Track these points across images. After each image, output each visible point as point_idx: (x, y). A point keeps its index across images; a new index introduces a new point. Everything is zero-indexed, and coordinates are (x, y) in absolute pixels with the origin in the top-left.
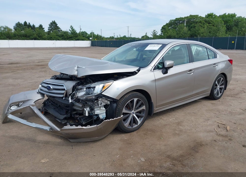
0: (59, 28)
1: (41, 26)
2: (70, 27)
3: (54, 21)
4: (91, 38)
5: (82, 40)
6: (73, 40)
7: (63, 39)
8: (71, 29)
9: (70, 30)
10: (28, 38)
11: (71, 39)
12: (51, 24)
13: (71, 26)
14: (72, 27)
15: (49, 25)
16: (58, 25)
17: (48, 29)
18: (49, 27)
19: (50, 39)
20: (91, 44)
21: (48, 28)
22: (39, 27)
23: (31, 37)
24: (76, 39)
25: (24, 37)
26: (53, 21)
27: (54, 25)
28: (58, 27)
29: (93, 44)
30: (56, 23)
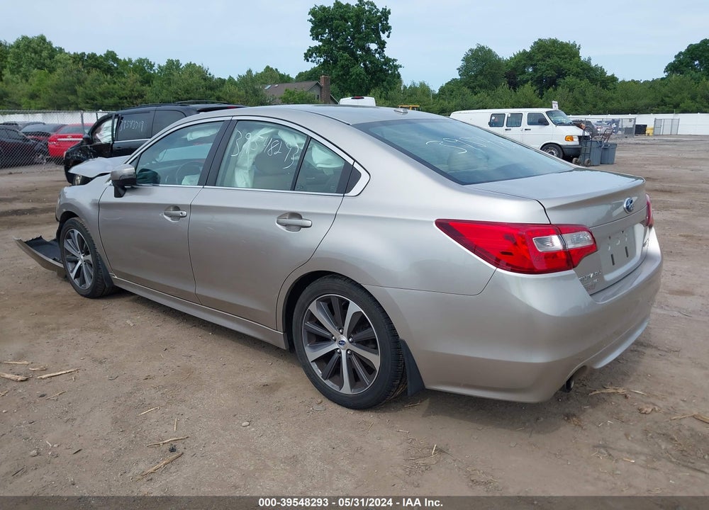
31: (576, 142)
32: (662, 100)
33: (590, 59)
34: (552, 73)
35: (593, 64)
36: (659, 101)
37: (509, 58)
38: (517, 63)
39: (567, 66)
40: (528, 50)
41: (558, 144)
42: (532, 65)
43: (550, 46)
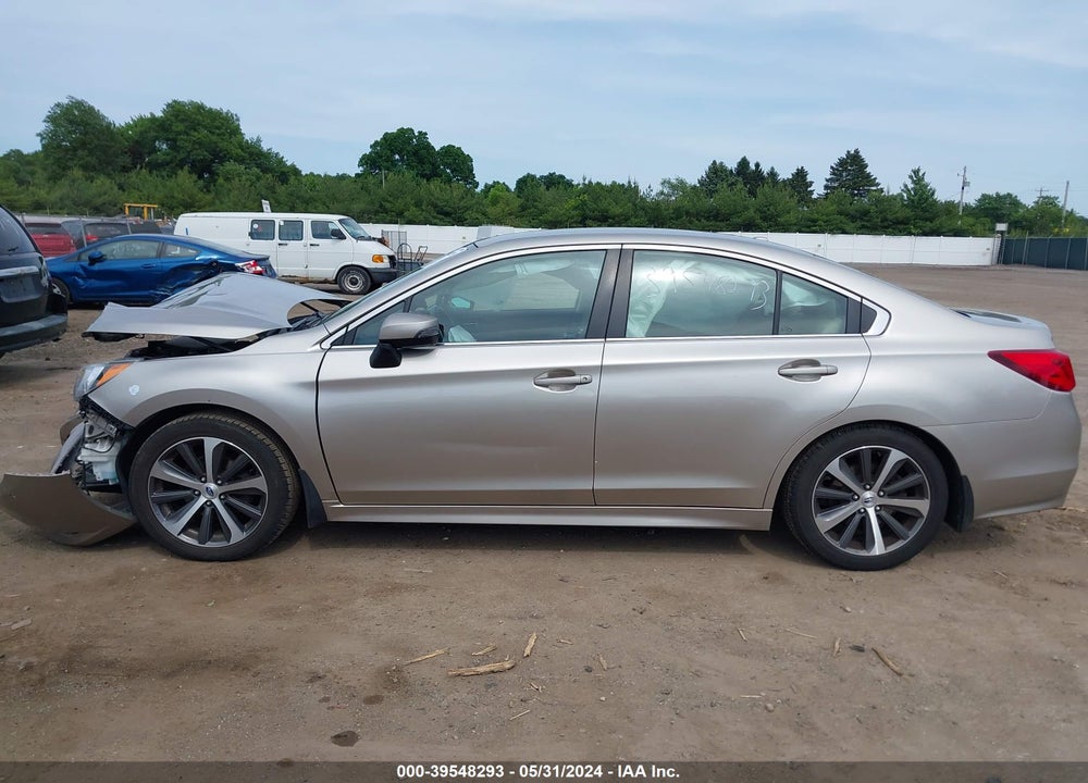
0: (873, 182)
1: (801, 175)
2: (911, 177)
3: (857, 152)
4: (1002, 227)
5: (955, 235)
6: (910, 234)
7: (863, 227)
8: (914, 182)
9: (906, 186)
10: (721, 224)
11: (901, 227)
12: (842, 163)
13: (916, 172)
14: (917, 177)
15: (832, 167)
16: (868, 170)
17: (826, 187)
18: (829, 177)
19: (809, 227)
20: (1000, 253)
21: (827, 180)
22: (791, 177)
23: (735, 220)
24: (927, 229)
25: (708, 219)
26: (852, 152)
27: (852, 170)
28: (869, 176)
29: (1007, 256)
30: (862, 160)
31: (386, 264)
32: (381, 206)
33: (259, 140)
34: (204, 154)
35: (265, 146)
36: (377, 206)
37: (123, 124)
38: (141, 133)
39: (223, 145)
40: (159, 114)
41: (363, 267)
42: (167, 140)
43: (193, 113)
